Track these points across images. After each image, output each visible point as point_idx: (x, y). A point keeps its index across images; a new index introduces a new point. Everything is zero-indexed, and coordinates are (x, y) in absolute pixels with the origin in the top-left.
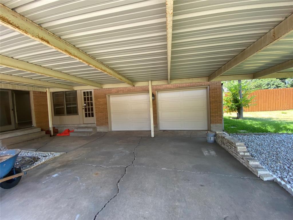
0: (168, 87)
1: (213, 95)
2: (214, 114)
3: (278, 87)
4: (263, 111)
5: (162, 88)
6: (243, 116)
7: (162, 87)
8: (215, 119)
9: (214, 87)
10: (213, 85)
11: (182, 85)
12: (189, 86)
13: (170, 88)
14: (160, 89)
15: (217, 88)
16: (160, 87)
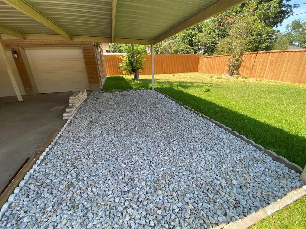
0: (34, 42)
1: (87, 56)
2: (91, 75)
3: (188, 53)
4: (166, 74)
5: (26, 44)
6: (138, 78)
7: (25, 42)
8: (93, 79)
9: (86, 47)
10: (85, 45)
11: (51, 42)
12: (60, 44)
13: (36, 44)
14: (23, 44)
15: (89, 49)
16: (23, 42)
